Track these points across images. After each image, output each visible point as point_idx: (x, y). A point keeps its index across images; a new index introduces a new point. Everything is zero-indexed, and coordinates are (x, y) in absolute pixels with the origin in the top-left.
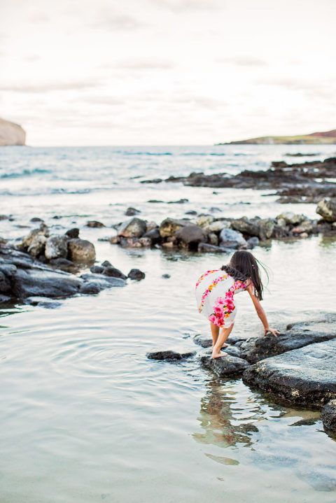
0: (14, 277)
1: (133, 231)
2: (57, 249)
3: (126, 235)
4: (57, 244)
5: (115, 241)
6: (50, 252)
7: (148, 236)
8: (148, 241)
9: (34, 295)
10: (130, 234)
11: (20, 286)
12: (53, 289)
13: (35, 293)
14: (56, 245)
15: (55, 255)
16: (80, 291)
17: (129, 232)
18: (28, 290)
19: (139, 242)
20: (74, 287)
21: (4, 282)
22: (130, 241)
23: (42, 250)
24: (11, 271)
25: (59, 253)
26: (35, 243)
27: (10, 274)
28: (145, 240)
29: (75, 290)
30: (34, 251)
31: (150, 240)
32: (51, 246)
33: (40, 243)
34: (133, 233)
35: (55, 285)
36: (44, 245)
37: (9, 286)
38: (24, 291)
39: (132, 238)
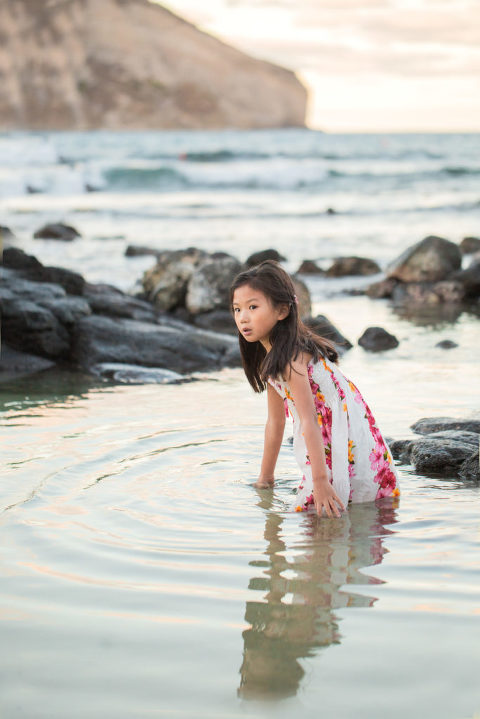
0: (78, 324)
1: (425, 268)
2: (214, 292)
3: (407, 276)
4: (216, 277)
5: (381, 292)
6: (197, 298)
7: (459, 279)
8: (455, 289)
9: (115, 361)
10: (416, 275)
11: (87, 343)
12: (160, 352)
13: (117, 357)
14: (211, 282)
15: (207, 304)
16: (224, 359)
17: (413, 268)
18: (102, 349)
19: (434, 292)
20: (212, 351)
21: (54, 335)
22: (414, 291)
23: (181, 293)
24: (73, 312)
25: (218, 301)
26: (169, 279)
27: (70, 317)
28: (448, 288)
29: (214, 357)
30: (165, 298)
31: (460, 286)
32: (201, 284)
33: (179, 278)
34: (425, 273)
35: (168, 344)
36: (186, 283)
37: (66, 345)
38: (94, 352)
39: (420, 283)
